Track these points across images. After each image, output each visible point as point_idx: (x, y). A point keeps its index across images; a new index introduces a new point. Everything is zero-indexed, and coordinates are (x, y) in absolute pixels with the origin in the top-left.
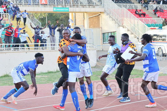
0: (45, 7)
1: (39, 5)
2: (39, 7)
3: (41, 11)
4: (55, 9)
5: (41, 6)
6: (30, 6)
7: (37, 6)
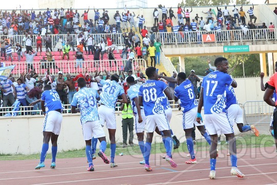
0: (211, 46)
1: (201, 43)
2: (202, 46)
3: (203, 52)
4: (226, 49)
5: (204, 45)
6: (187, 45)
7: (198, 45)
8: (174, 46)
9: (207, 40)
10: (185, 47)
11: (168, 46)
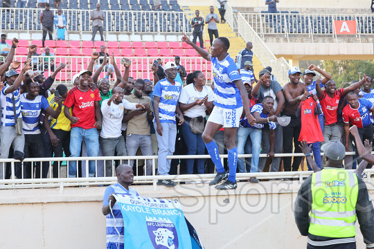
0: (349, 42)
1: (332, 36)
3: (336, 53)
5: (336, 40)
6: (305, 39)
7: (326, 39)
8: (281, 39)
9: (341, 31)
10: (302, 41)
11: (270, 38)
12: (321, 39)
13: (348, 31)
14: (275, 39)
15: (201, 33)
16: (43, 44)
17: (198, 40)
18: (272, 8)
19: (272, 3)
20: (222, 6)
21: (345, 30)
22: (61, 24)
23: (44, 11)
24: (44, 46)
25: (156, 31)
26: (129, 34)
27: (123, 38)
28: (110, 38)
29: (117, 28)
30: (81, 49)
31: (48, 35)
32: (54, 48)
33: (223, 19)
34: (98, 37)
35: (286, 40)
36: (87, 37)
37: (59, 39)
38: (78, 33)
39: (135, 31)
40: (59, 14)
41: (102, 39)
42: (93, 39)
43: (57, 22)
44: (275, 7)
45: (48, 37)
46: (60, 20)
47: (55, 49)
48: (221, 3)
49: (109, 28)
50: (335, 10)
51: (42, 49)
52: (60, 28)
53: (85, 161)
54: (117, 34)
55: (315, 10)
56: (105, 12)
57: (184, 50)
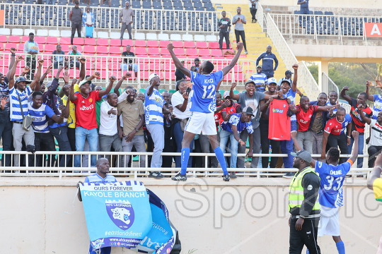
0: (379, 44)
1: (362, 39)
2: (362, 45)
5: (366, 42)
6: (334, 41)
7: (356, 42)
8: (310, 41)
9: (372, 34)
10: (331, 44)
11: (299, 40)
12: (350, 42)
13: (379, 34)
14: (303, 41)
15: (228, 33)
16: (72, 41)
17: (224, 40)
18: (305, 8)
19: (305, 3)
20: (254, 5)
21: (376, 32)
22: (89, 22)
23: (73, 9)
24: (72, 44)
25: (185, 30)
26: (158, 33)
27: (152, 37)
28: (138, 36)
29: (146, 26)
30: (108, 48)
31: (76, 32)
32: (82, 45)
33: (254, 18)
34: (126, 36)
35: (314, 41)
36: (116, 35)
37: (87, 37)
38: (108, 31)
39: (164, 29)
40: (88, 12)
41: (130, 38)
42: (122, 37)
43: (86, 20)
44: (307, 7)
45: (76, 35)
46: (88, 18)
47: (83, 47)
48: (252, 2)
49: (138, 26)
50: (371, 10)
51: (70, 46)
52: (88, 26)
53: (88, 155)
54: (145, 32)
55: (350, 10)
56: (134, 11)
57: (210, 50)
